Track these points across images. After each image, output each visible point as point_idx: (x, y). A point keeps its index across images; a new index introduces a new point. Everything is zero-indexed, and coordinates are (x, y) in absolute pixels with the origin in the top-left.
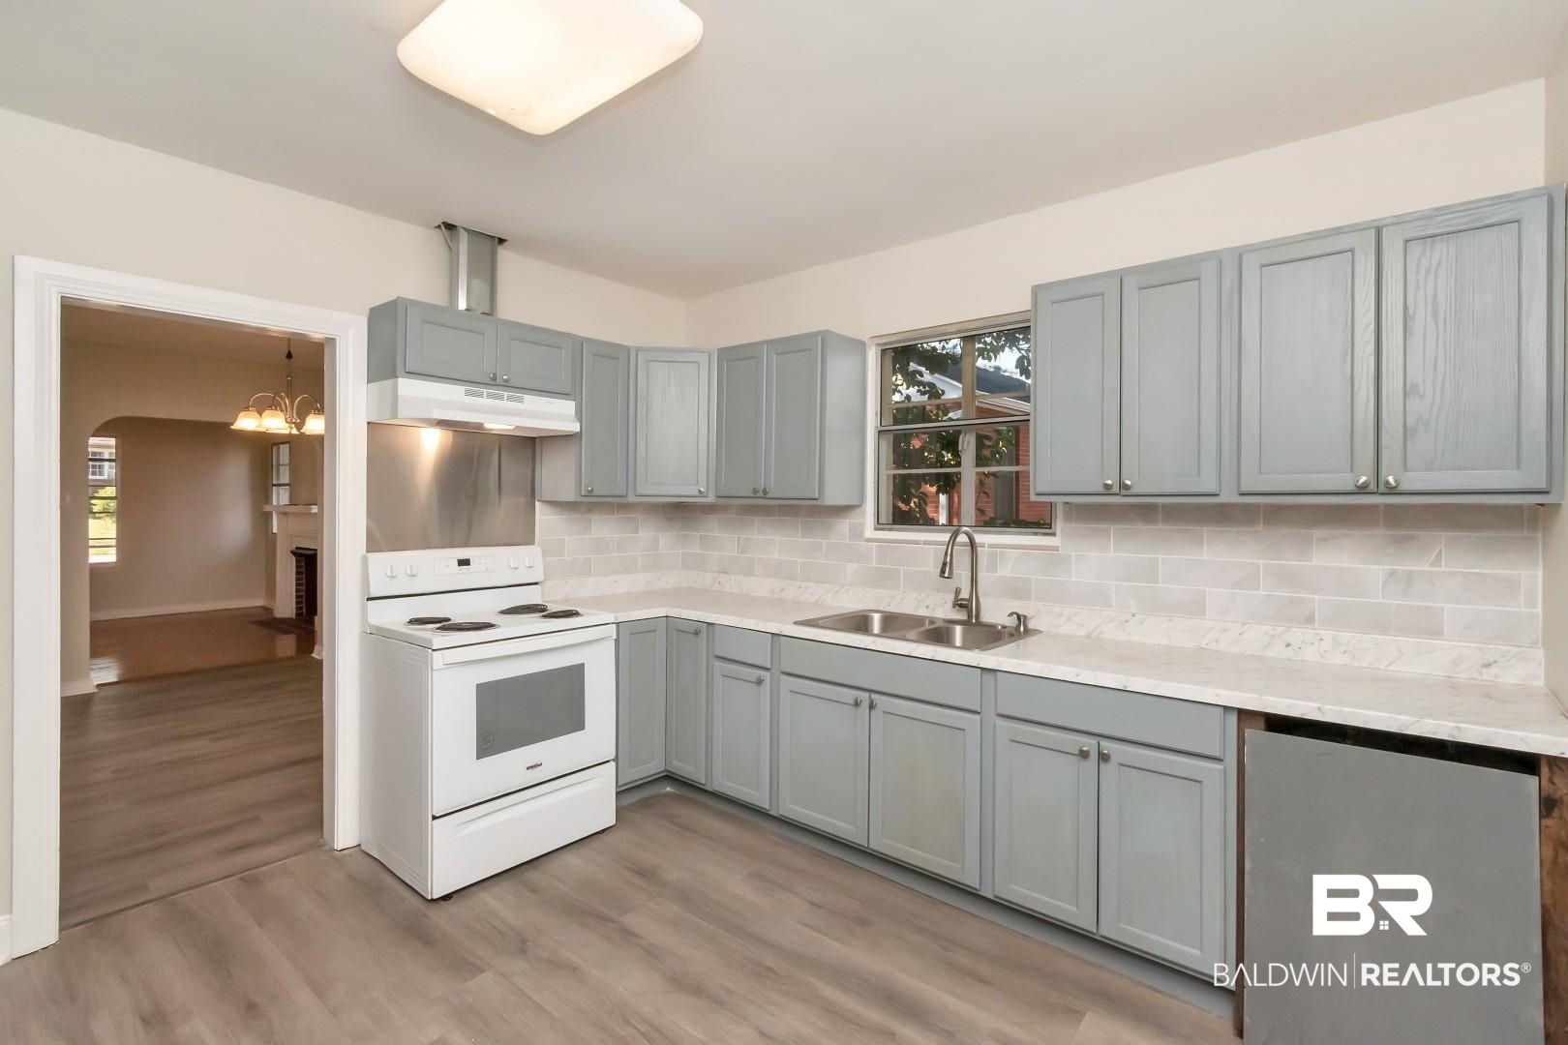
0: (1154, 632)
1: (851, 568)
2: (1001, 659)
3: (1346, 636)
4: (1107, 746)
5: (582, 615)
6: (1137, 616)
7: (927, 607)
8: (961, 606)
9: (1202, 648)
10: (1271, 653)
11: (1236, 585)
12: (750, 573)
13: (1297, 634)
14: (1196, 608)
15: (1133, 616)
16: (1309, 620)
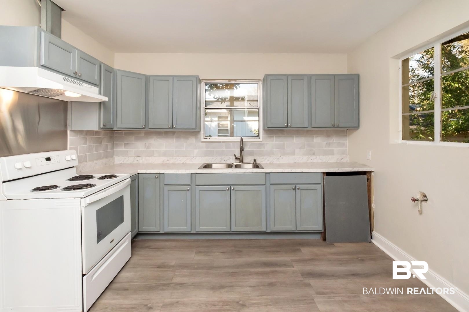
0: (285, 160)
1: (196, 151)
2: (272, 170)
3: (321, 157)
4: (298, 186)
5: (118, 177)
6: (281, 157)
7: (224, 160)
8: (238, 159)
9: (295, 163)
10: (308, 162)
11: (300, 148)
12: (152, 156)
13: (313, 157)
14: (293, 154)
15: (280, 157)
16: (314, 154)
